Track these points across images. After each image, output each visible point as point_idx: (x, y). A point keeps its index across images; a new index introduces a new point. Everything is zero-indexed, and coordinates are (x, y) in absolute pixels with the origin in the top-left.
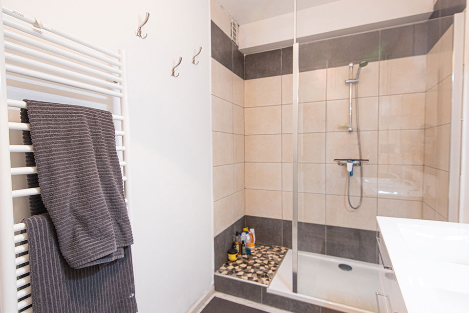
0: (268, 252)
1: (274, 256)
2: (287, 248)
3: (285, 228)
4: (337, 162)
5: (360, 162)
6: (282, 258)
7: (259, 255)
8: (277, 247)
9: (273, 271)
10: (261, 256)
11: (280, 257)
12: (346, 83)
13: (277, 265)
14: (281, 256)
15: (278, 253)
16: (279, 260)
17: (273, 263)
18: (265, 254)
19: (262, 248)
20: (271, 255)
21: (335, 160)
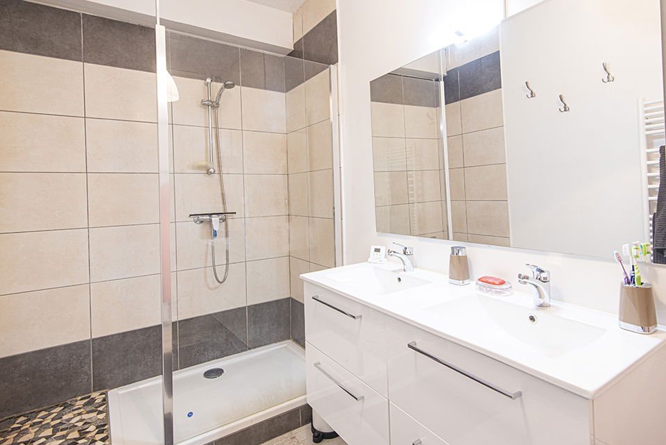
0: (65, 417)
1: (85, 416)
2: (104, 391)
3: (97, 354)
4: (192, 219)
5: (224, 216)
6: (107, 411)
7: (49, 432)
8: (80, 398)
9: (103, 440)
10: (54, 433)
11: (100, 412)
12: (204, 104)
13: (102, 427)
14: (101, 409)
15: (89, 408)
16: (101, 416)
17: (92, 428)
18: (61, 423)
19: (44, 418)
20: (78, 418)
21: (190, 215)
